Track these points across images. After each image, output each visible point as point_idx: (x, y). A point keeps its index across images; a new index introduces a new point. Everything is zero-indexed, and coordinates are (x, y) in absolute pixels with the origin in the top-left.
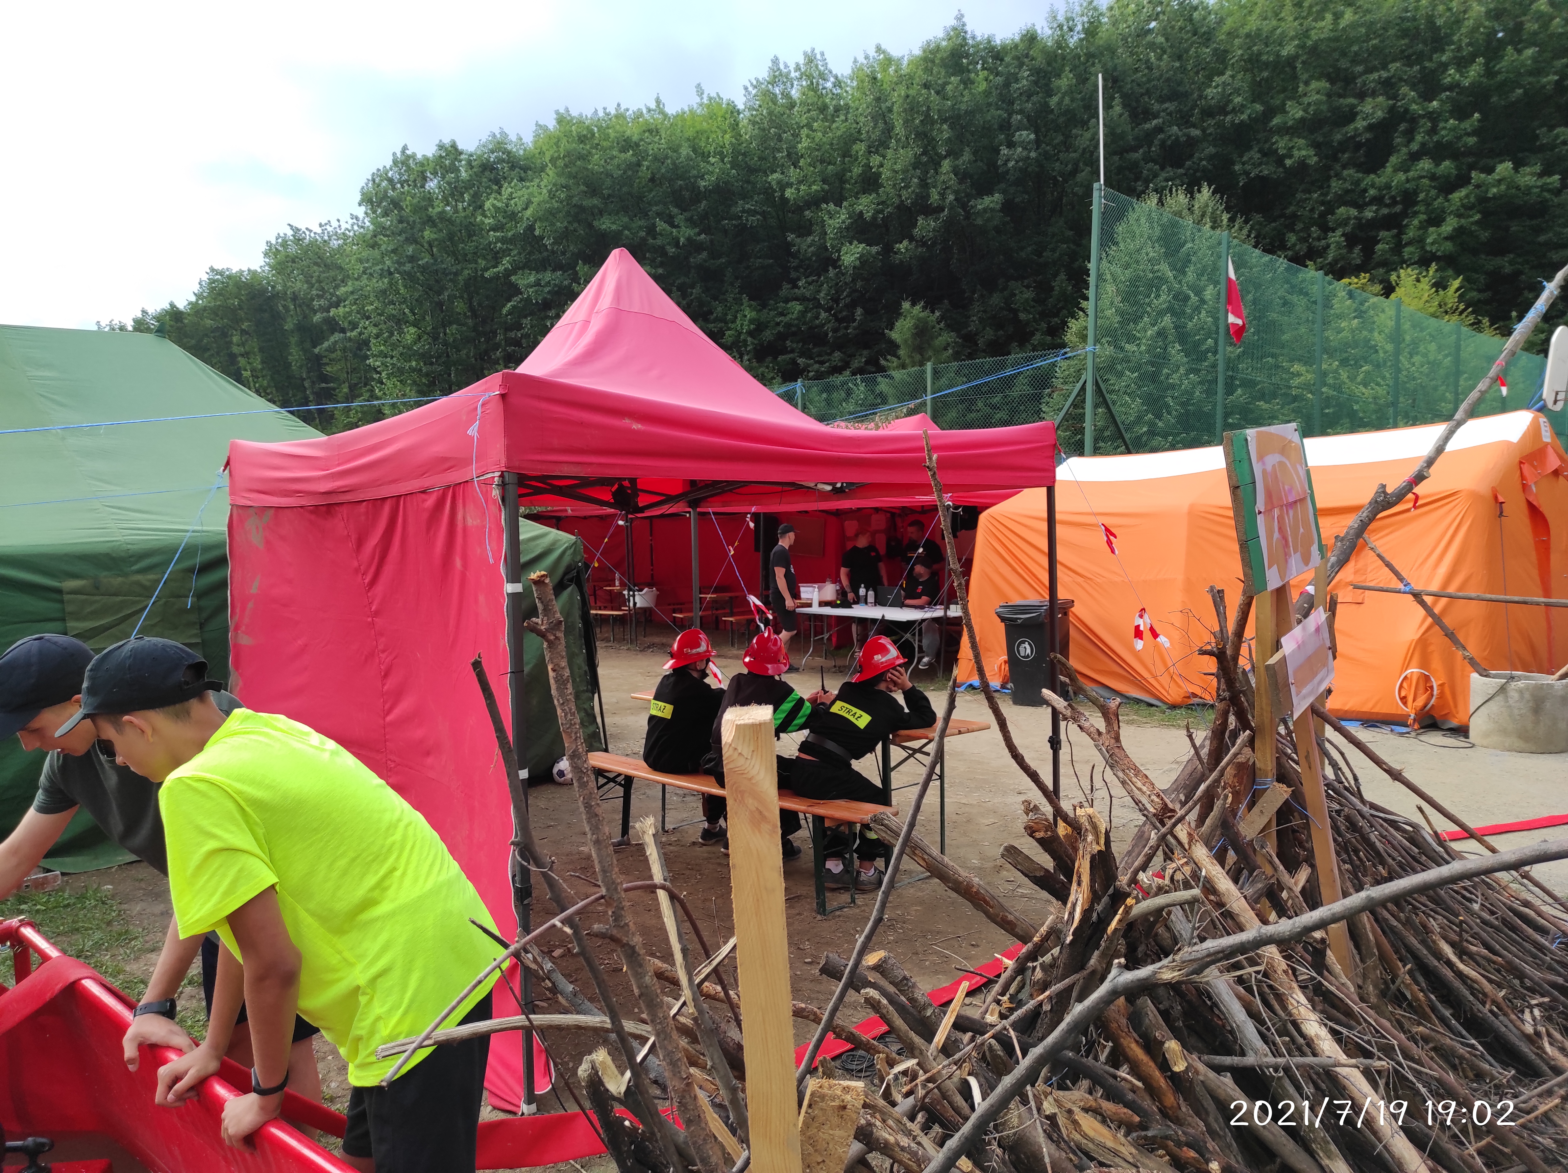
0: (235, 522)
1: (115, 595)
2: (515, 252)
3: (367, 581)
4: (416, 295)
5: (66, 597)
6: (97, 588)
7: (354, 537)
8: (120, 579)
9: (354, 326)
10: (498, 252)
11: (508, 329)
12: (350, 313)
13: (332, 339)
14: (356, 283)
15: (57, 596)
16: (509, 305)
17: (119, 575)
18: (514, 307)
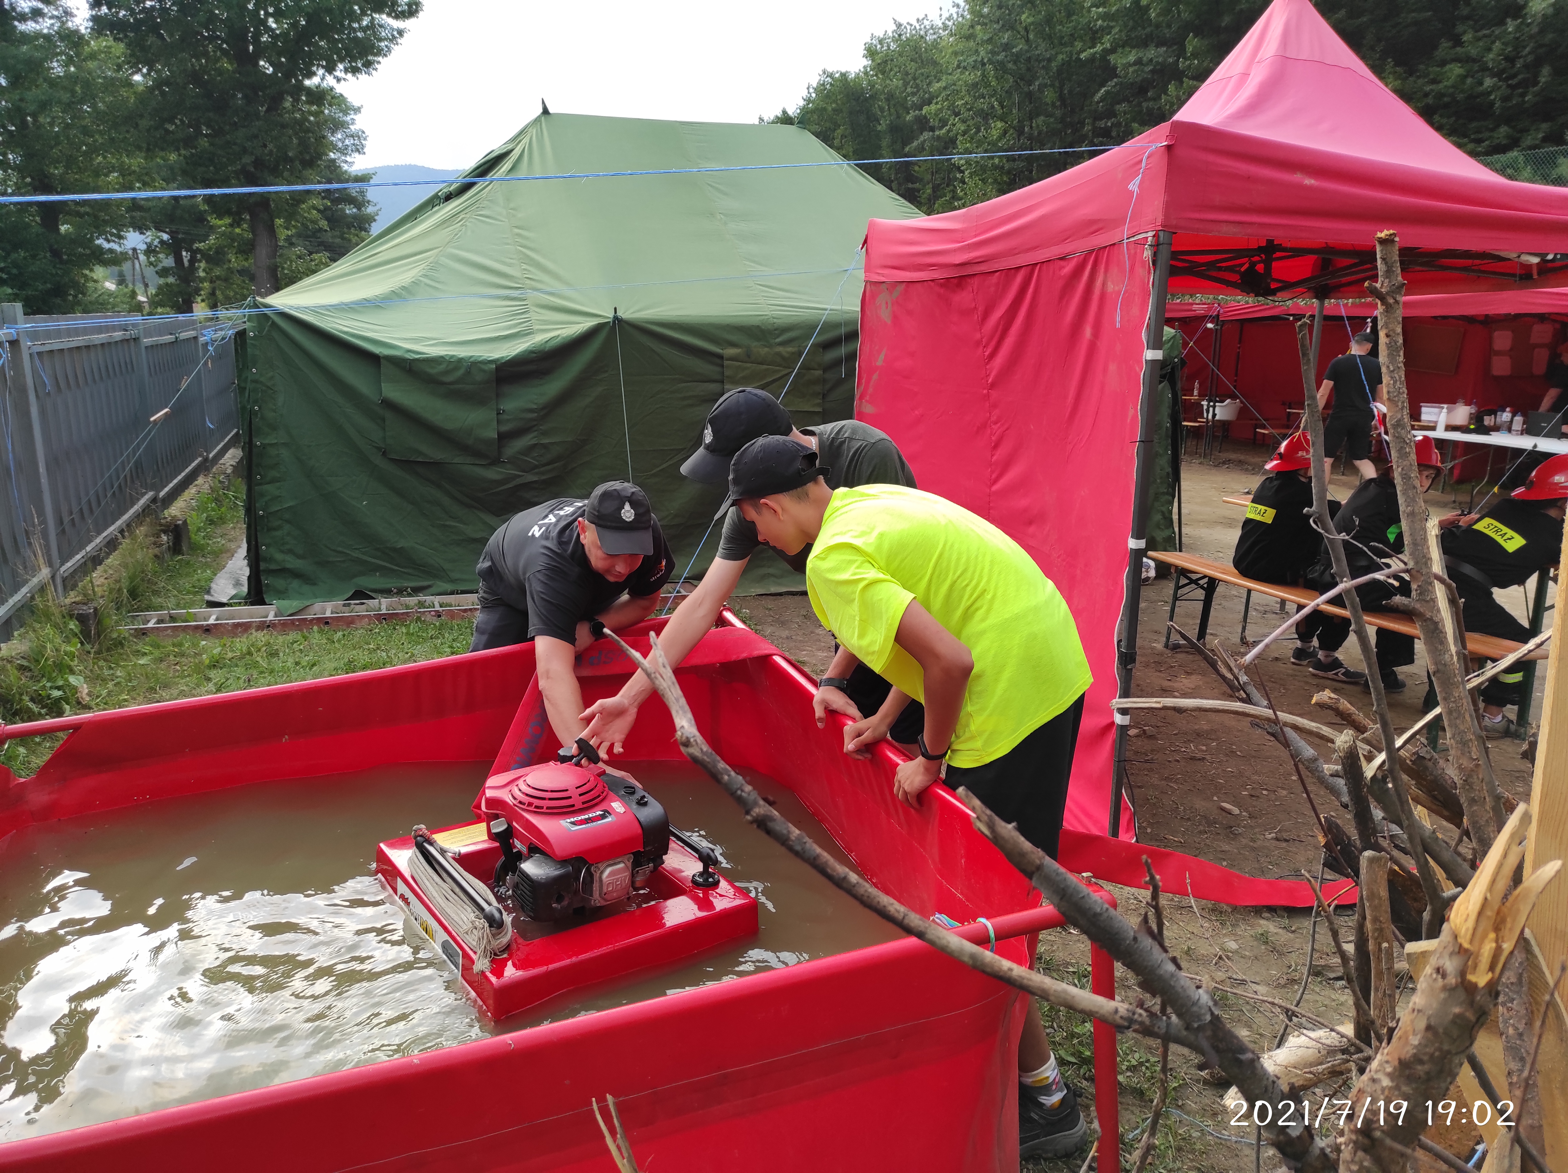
0: (867, 298)
1: (761, 363)
2: (1116, 30)
3: (987, 354)
4: (1007, 86)
5: (726, 363)
6: (749, 356)
7: (981, 309)
8: (766, 349)
9: (944, 123)
10: (1096, 32)
11: (1097, 117)
12: (941, 110)
13: (922, 138)
14: (950, 77)
15: (718, 361)
16: (1103, 90)
17: (765, 346)
18: (1107, 92)
